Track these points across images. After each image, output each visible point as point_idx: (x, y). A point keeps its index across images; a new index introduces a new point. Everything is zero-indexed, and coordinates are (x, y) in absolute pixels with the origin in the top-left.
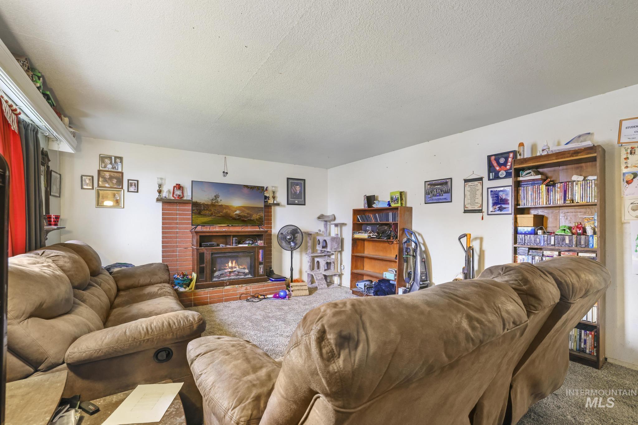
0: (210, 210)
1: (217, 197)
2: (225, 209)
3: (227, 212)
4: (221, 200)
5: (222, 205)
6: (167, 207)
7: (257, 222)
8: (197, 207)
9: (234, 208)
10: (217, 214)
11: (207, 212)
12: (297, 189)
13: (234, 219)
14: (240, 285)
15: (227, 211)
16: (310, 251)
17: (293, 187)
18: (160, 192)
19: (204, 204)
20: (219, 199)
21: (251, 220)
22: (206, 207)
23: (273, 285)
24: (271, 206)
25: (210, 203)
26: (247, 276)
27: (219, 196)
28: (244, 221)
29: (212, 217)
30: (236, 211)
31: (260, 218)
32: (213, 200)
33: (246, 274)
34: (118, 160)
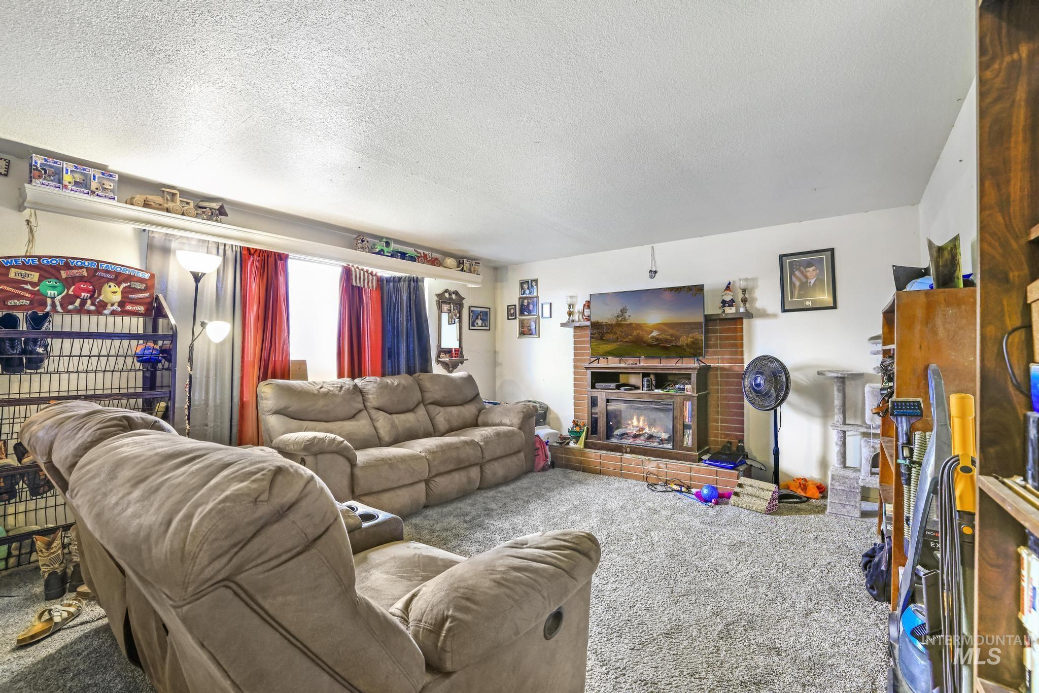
0: (615, 333)
1: (623, 311)
2: (636, 329)
3: (638, 335)
4: (629, 316)
5: (631, 324)
6: (579, 332)
7: (688, 350)
8: (598, 329)
9: (648, 327)
10: (624, 338)
11: (611, 336)
13: (650, 345)
14: (647, 458)
15: (639, 333)
17: (797, 273)
18: (570, 314)
19: (607, 325)
20: (626, 315)
21: (677, 346)
22: (610, 327)
24: (741, 319)
25: (614, 322)
26: (665, 446)
27: (626, 309)
28: (666, 348)
29: (618, 343)
30: (652, 332)
31: (693, 342)
32: (618, 316)
33: (662, 441)
34: (534, 284)
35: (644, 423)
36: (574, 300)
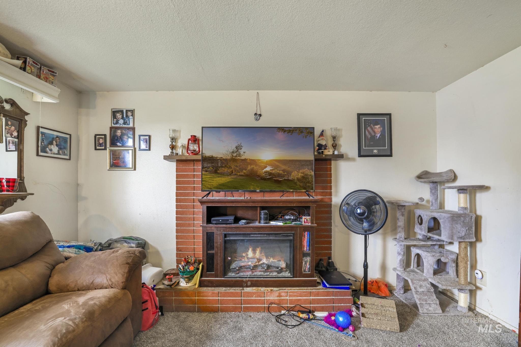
0: (230, 167)
1: (238, 148)
2: (250, 164)
3: (252, 169)
4: (244, 153)
5: (245, 160)
6: (182, 166)
7: (298, 183)
8: (212, 163)
9: (262, 162)
10: (239, 173)
11: (226, 170)
12: (376, 130)
13: (264, 179)
14: (269, 289)
15: (253, 168)
16: (401, 235)
17: (369, 128)
18: (173, 147)
19: (222, 160)
20: (242, 152)
21: (288, 180)
22: (225, 162)
23: (328, 294)
24: (330, 160)
25: (229, 157)
26: (283, 274)
27: (242, 146)
28: (278, 182)
29: (233, 177)
30: (266, 167)
31: (303, 177)
32: (233, 152)
33: (281, 271)
34: (130, 114)
35: (261, 253)
36: (177, 135)
